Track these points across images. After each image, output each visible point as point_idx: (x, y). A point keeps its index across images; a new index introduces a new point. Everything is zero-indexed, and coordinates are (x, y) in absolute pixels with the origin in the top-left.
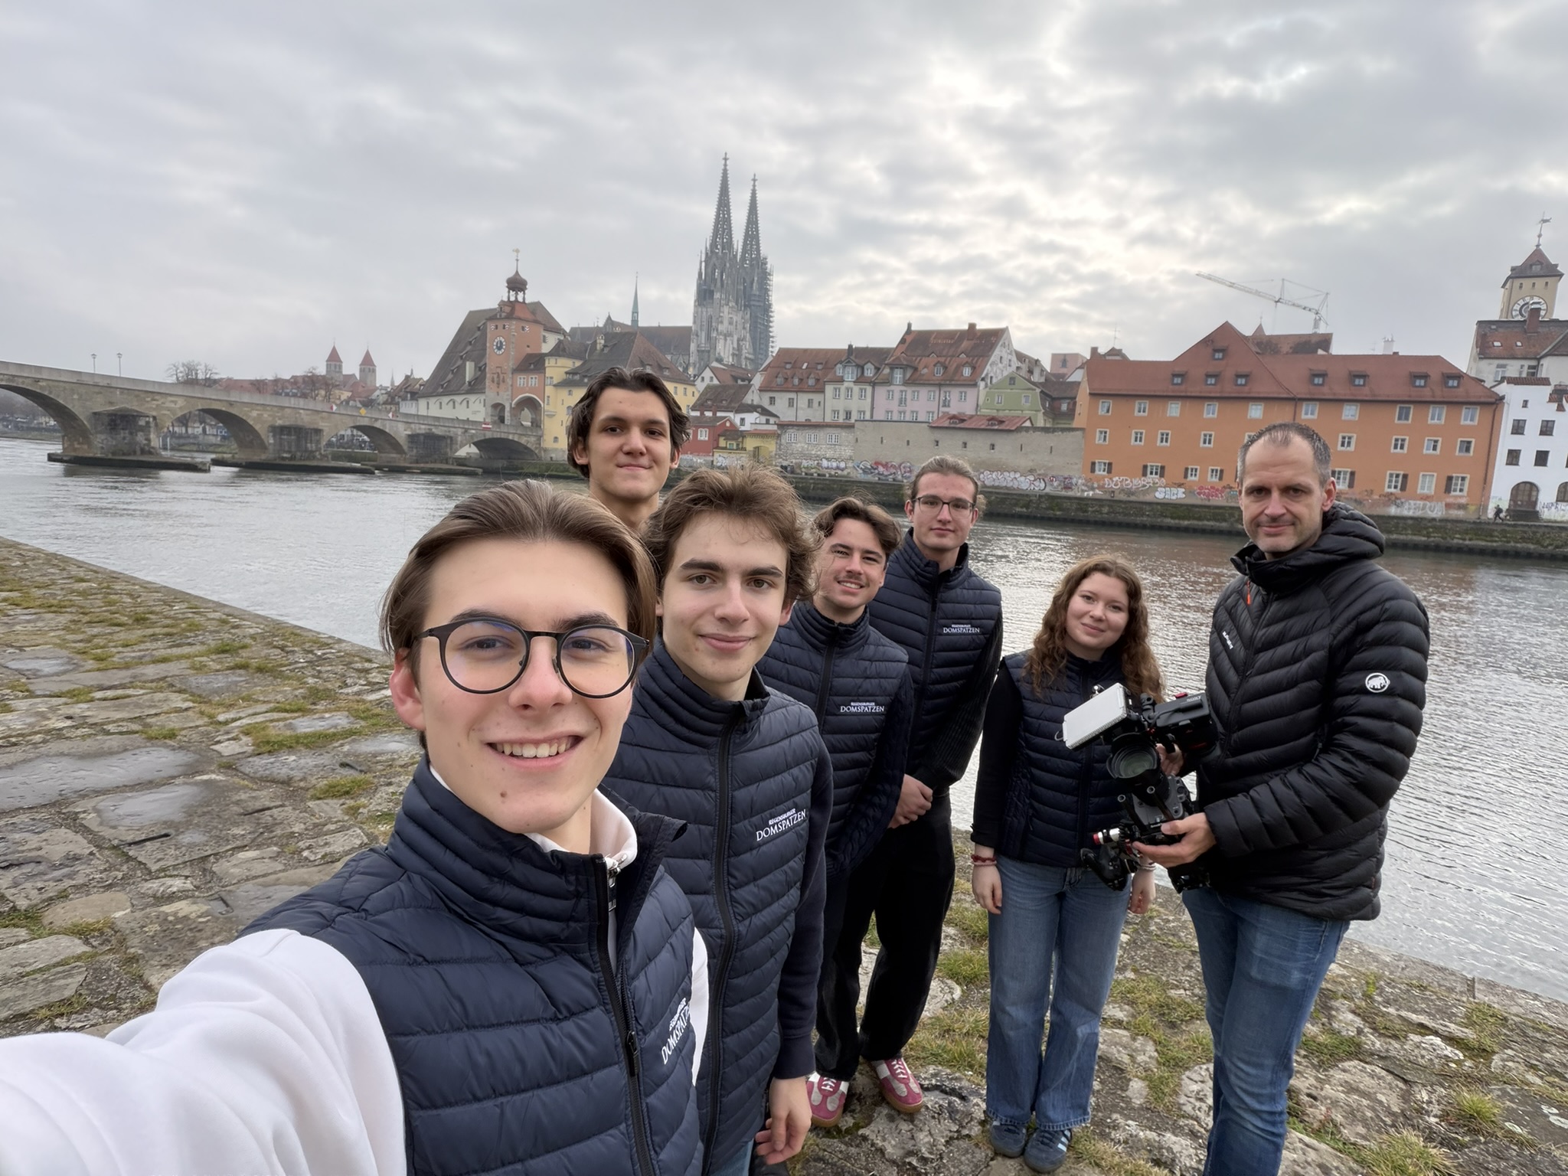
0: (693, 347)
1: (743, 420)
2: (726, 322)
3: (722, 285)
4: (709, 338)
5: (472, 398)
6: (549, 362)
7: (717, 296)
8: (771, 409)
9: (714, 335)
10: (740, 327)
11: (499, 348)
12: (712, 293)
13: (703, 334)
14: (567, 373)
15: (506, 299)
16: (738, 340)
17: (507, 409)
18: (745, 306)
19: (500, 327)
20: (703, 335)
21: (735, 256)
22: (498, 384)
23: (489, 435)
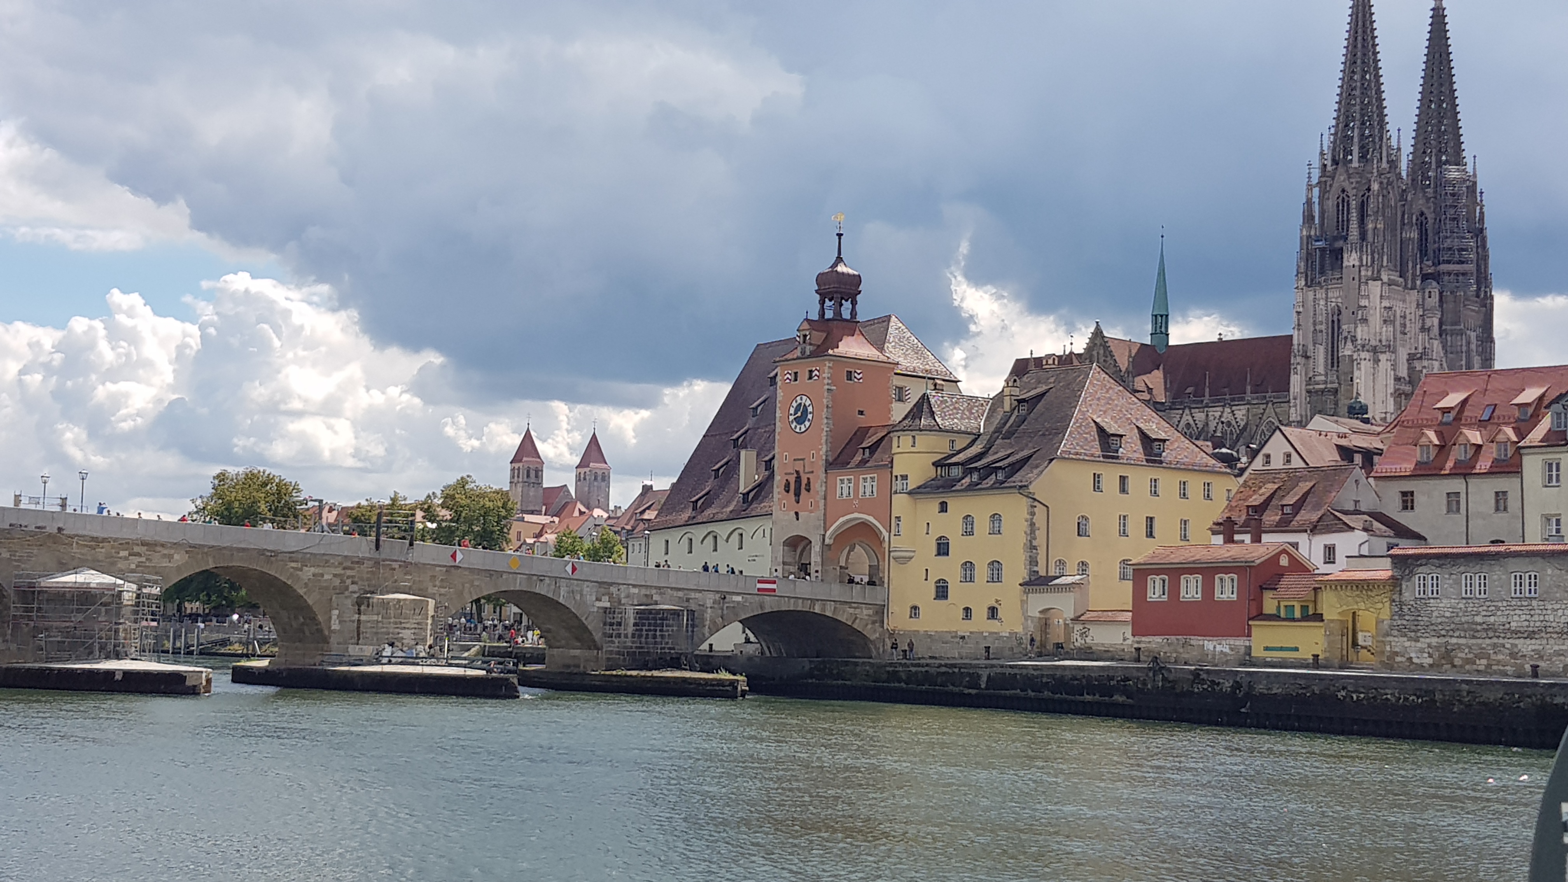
0: (1296, 383)
1: (1330, 553)
2: (1375, 319)
3: (1363, 236)
4: (1334, 360)
5: (748, 526)
6: (901, 444)
7: (1351, 259)
8: (1406, 519)
9: (1347, 350)
10: (1413, 328)
11: (800, 420)
12: (1337, 255)
13: (1321, 349)
14: (936, 464)
15: (815, 316)
16: (1411, 358)
17: (816, 548)
18: (1425, 277)
19: (804, 375)
20: (1320, 355)
21: (1393, 164)
22: (797, 494)
23: (770, 605)
